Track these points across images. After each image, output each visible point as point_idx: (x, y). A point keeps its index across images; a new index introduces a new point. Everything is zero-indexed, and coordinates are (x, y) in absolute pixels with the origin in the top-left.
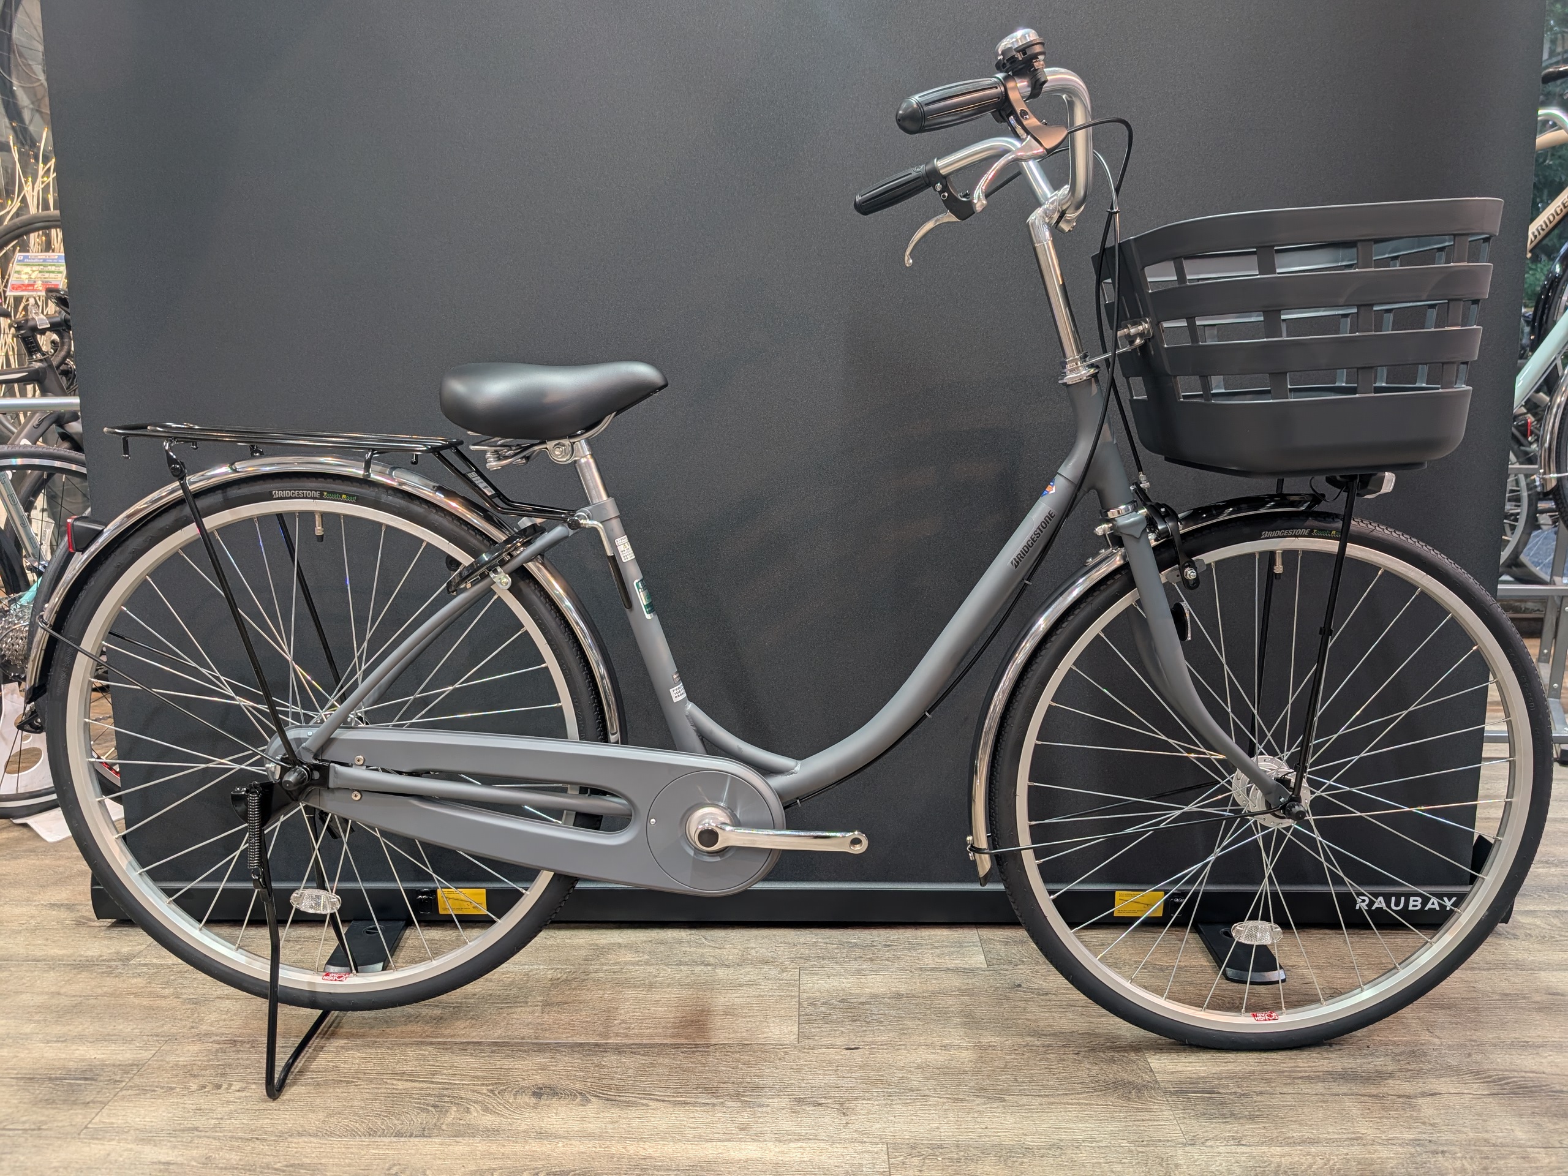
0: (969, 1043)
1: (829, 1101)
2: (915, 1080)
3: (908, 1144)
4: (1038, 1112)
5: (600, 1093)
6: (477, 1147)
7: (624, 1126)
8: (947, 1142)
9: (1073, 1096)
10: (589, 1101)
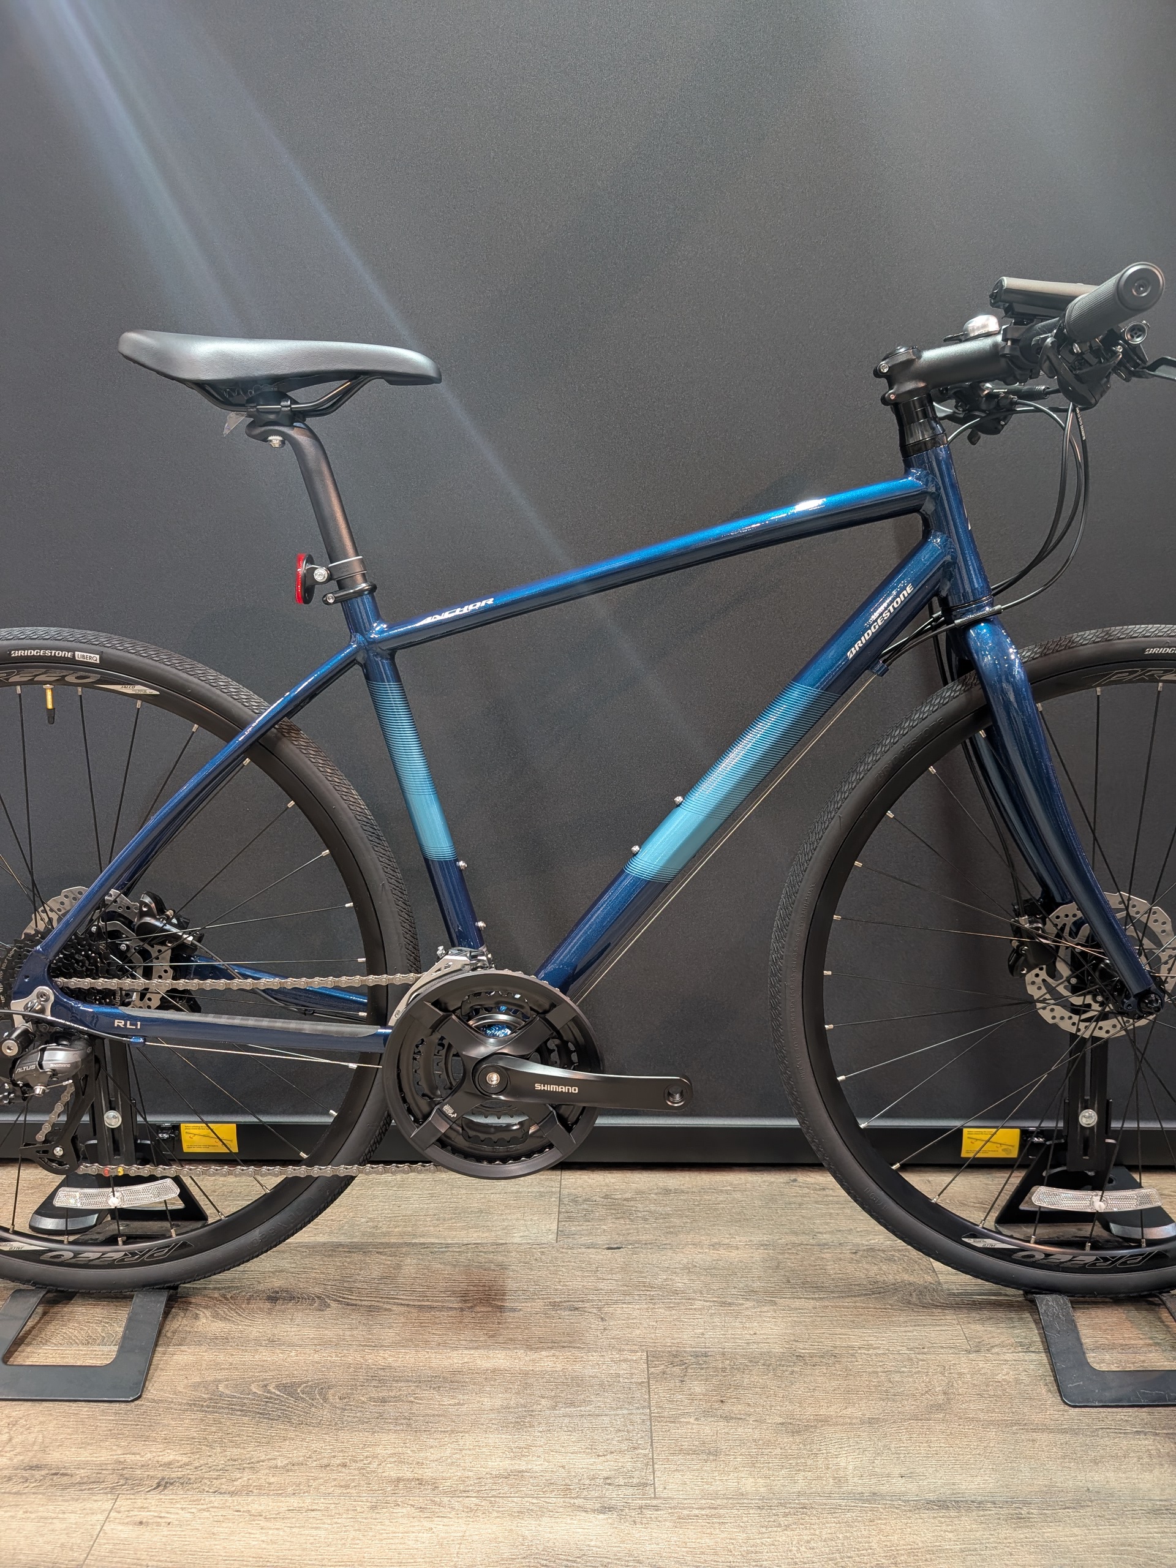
0: (740, 1242)
1: (587, 1305)
2: (680, 1282)
3: (669, 1352)
4: (811, 1317)
5: (340, 1297)
6: (204, 1356)
7: (364, 1333)
8: (712, 1350)
9: (850, 1298)
10: (329, 1306)
